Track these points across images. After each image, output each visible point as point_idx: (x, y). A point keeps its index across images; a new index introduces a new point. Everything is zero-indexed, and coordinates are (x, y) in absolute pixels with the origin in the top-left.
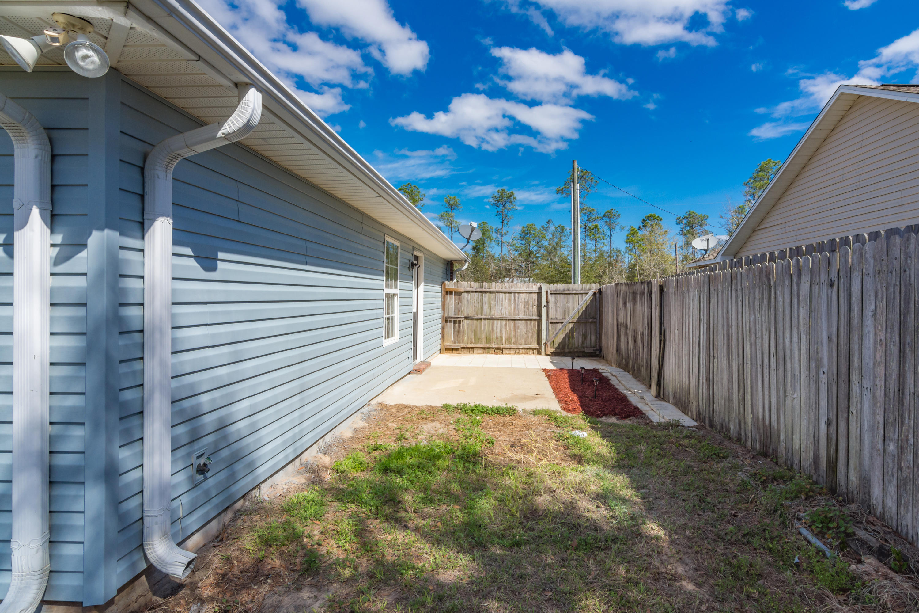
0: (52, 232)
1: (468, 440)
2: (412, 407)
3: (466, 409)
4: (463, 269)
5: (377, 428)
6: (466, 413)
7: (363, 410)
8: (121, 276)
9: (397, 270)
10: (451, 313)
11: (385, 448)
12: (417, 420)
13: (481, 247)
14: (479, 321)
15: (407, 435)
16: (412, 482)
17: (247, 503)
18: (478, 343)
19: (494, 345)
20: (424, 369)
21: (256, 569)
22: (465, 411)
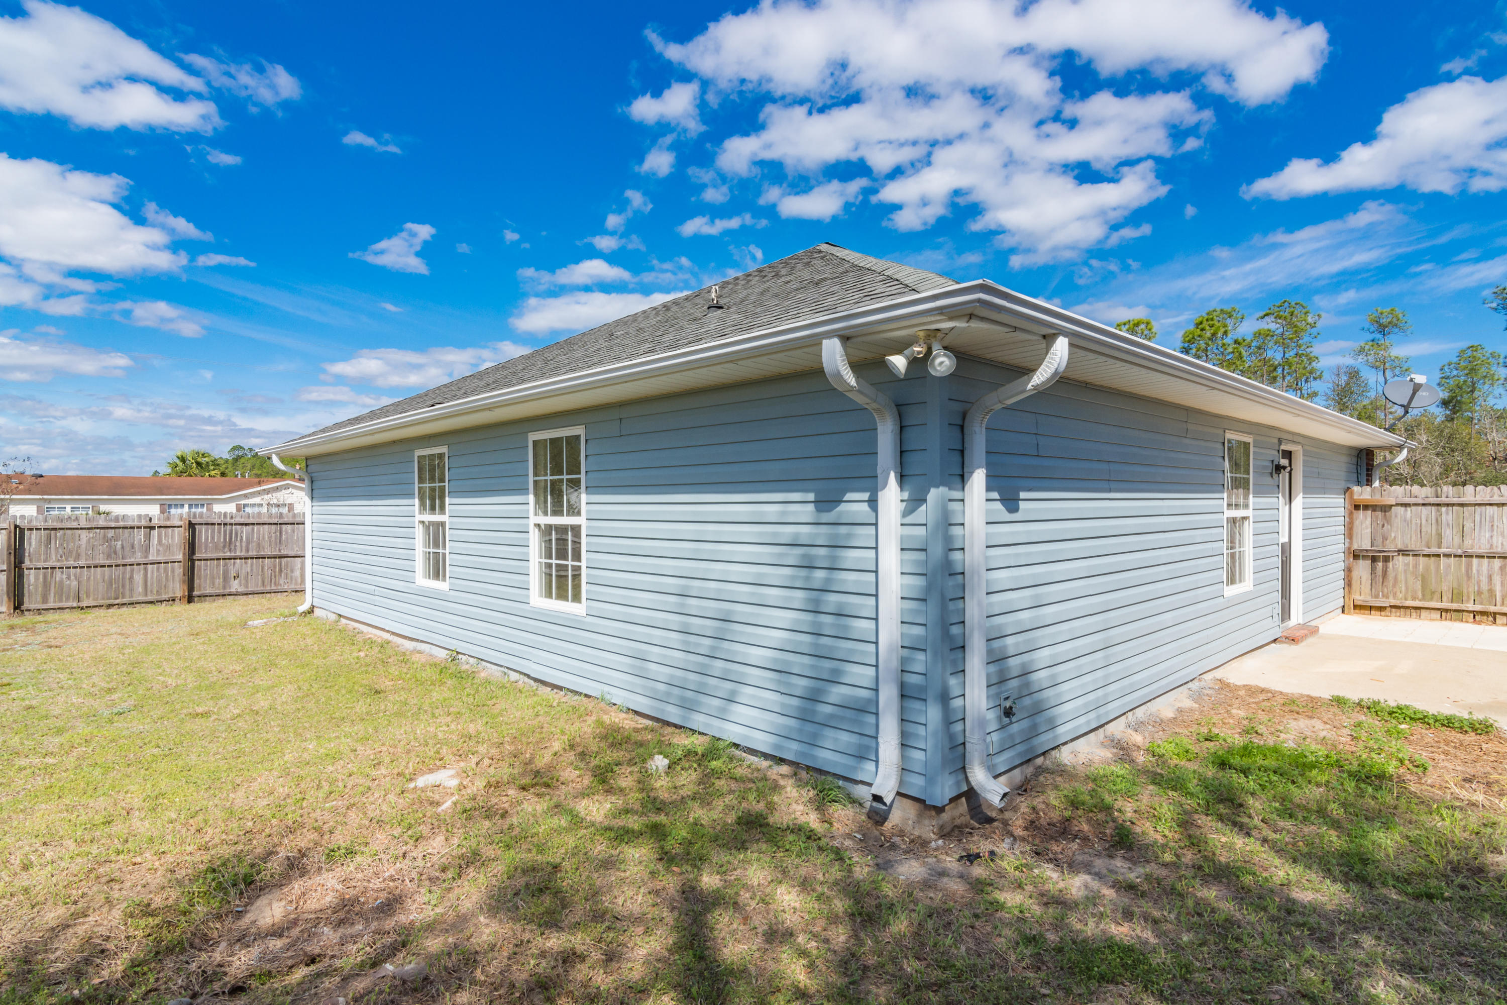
0: (902, 490)
1: (1373, 755)
2: (1274, 694)
3: (1378, 708)
4: (1396, 461)
5: (1212, 712)
6: (1377, 715)
7: (1190, 685)
8: (951, 525)
9: (1248, 479)
10: (1363, 542)
11: (1224, 740)
12: (1282, 713)
13: (1466, 398)
14: (1433, 559)
15: (1261, 729)
16: (1263, 787)
17: (1047, 762)
18: (1431, 599)
19: (1470, 606)
20: (1305, 637)
21: (1063, 826)
22: (1376, 712)
